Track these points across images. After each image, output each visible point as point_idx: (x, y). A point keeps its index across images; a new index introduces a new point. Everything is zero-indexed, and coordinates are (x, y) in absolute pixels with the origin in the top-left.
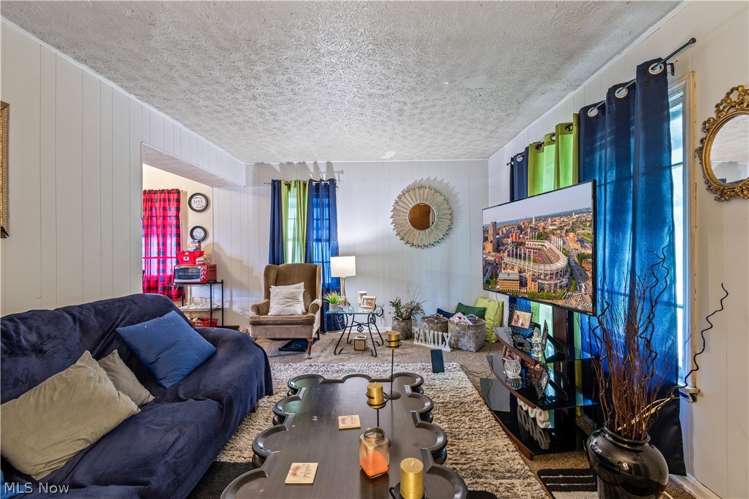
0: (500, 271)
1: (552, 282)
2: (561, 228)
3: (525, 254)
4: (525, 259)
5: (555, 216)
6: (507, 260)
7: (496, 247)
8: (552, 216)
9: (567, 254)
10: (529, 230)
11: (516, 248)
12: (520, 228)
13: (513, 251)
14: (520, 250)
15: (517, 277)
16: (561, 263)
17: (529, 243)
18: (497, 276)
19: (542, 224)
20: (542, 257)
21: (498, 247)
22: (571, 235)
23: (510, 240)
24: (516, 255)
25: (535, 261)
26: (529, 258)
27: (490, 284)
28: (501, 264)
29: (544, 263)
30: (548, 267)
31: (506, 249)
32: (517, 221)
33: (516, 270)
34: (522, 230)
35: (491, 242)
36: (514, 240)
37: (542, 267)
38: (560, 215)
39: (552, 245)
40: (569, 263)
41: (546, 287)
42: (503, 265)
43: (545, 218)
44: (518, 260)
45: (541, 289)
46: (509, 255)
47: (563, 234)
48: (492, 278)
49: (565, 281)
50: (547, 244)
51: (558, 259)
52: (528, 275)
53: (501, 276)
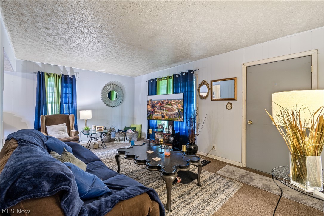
0: (154, 114)
1: (173, 116)
2: (176, 103)
3: (164, 109)
4: (164, 110)
5: (175, 100)
6: (156, 110)
7: (152, 106)
8: (173, 100)
9: (178, 109)
10: (165, 103)
11: (161, 107)
12: (162, 102)
13: (159, 108)
14: (162, 108)
15: (161, 115)
16: (176, 111)
17: (165, 106)
18: (153, 115)
19: (170, 101)
20: (169, 110)
21: (153, 107)
22: (179, 105)
23: (158, 105)
24: (160, 109)
25: (167, 111)
26: (165, 110)
27: (150, 117)
28: (154, 112)
29: (171, 111)
30: (172, 112)
31: (156, 107)
32: (161, 100)
33: (160, 113)
34: (162, 103)
35: (150, 105)
36: (160, 105)
37: (170, 112)
38: (176, 100)
39: (174, 107)
40: (178, 111)
41: (171, 118)
42: (155, 112)
43: (171, 100)
44: (161, 111)
45: (169, 118)
46: (157, 109)
47: (177, 104)
48: (150, 115)
49: (177, 116)
50: (171, 106)
51: (175, 110)
52: (165, 115)
53: (154, 115)
